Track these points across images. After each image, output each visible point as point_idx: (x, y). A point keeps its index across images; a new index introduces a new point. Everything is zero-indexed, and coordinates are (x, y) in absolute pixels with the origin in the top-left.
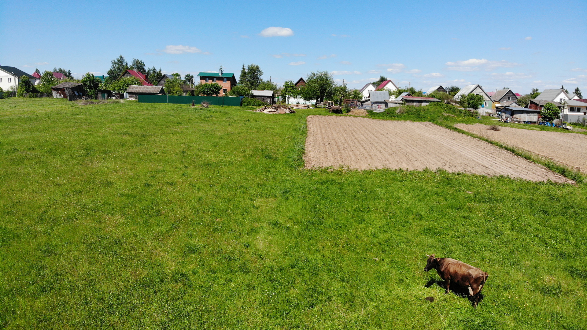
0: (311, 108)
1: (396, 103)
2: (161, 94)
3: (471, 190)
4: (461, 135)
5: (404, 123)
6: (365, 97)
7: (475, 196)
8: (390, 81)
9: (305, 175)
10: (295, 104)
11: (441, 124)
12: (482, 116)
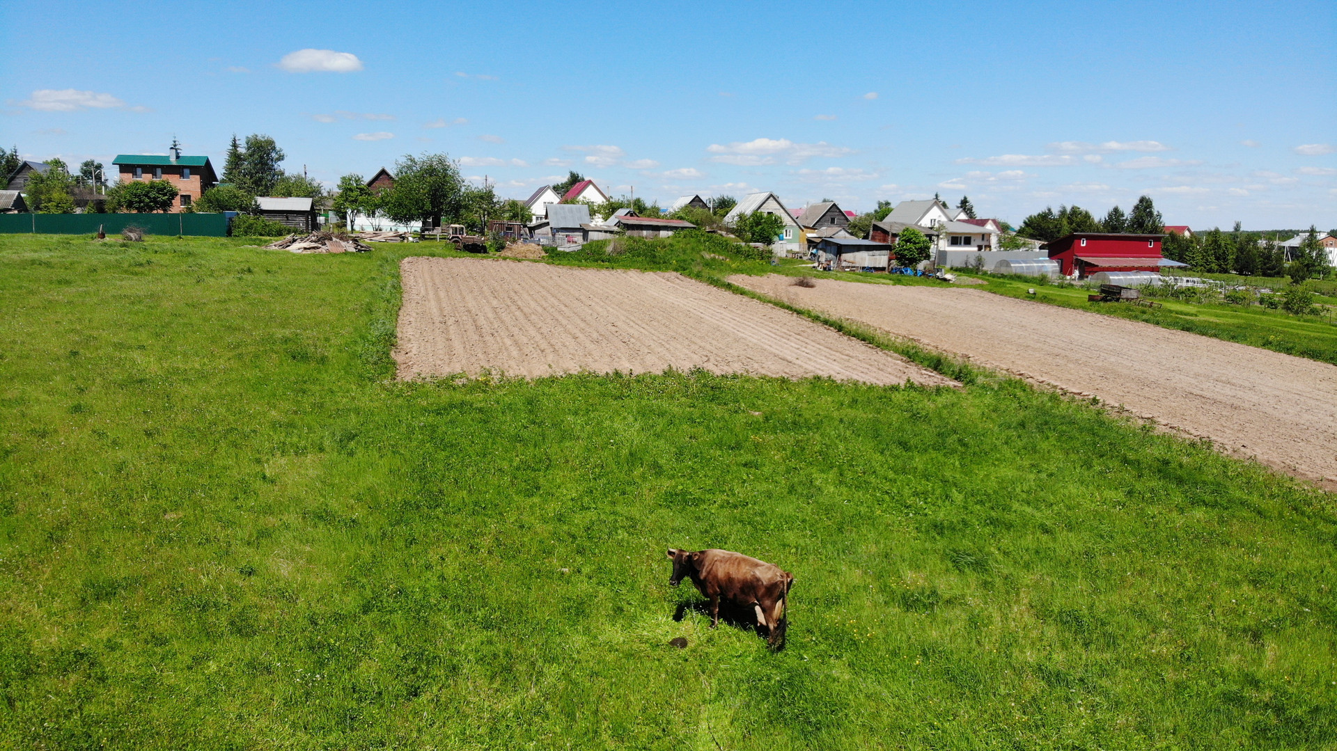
0: (411, 239)
1: (606, 232)
2: (16, 212)
3: (758, 409)
4: (738, 297)
5: (624, 275)
6: (537, 218)
7: (767, 419)
8: (590, 182)
9: (398, 396)
10: (370, 230)
11: (698, 276)
12: (781, 259)
